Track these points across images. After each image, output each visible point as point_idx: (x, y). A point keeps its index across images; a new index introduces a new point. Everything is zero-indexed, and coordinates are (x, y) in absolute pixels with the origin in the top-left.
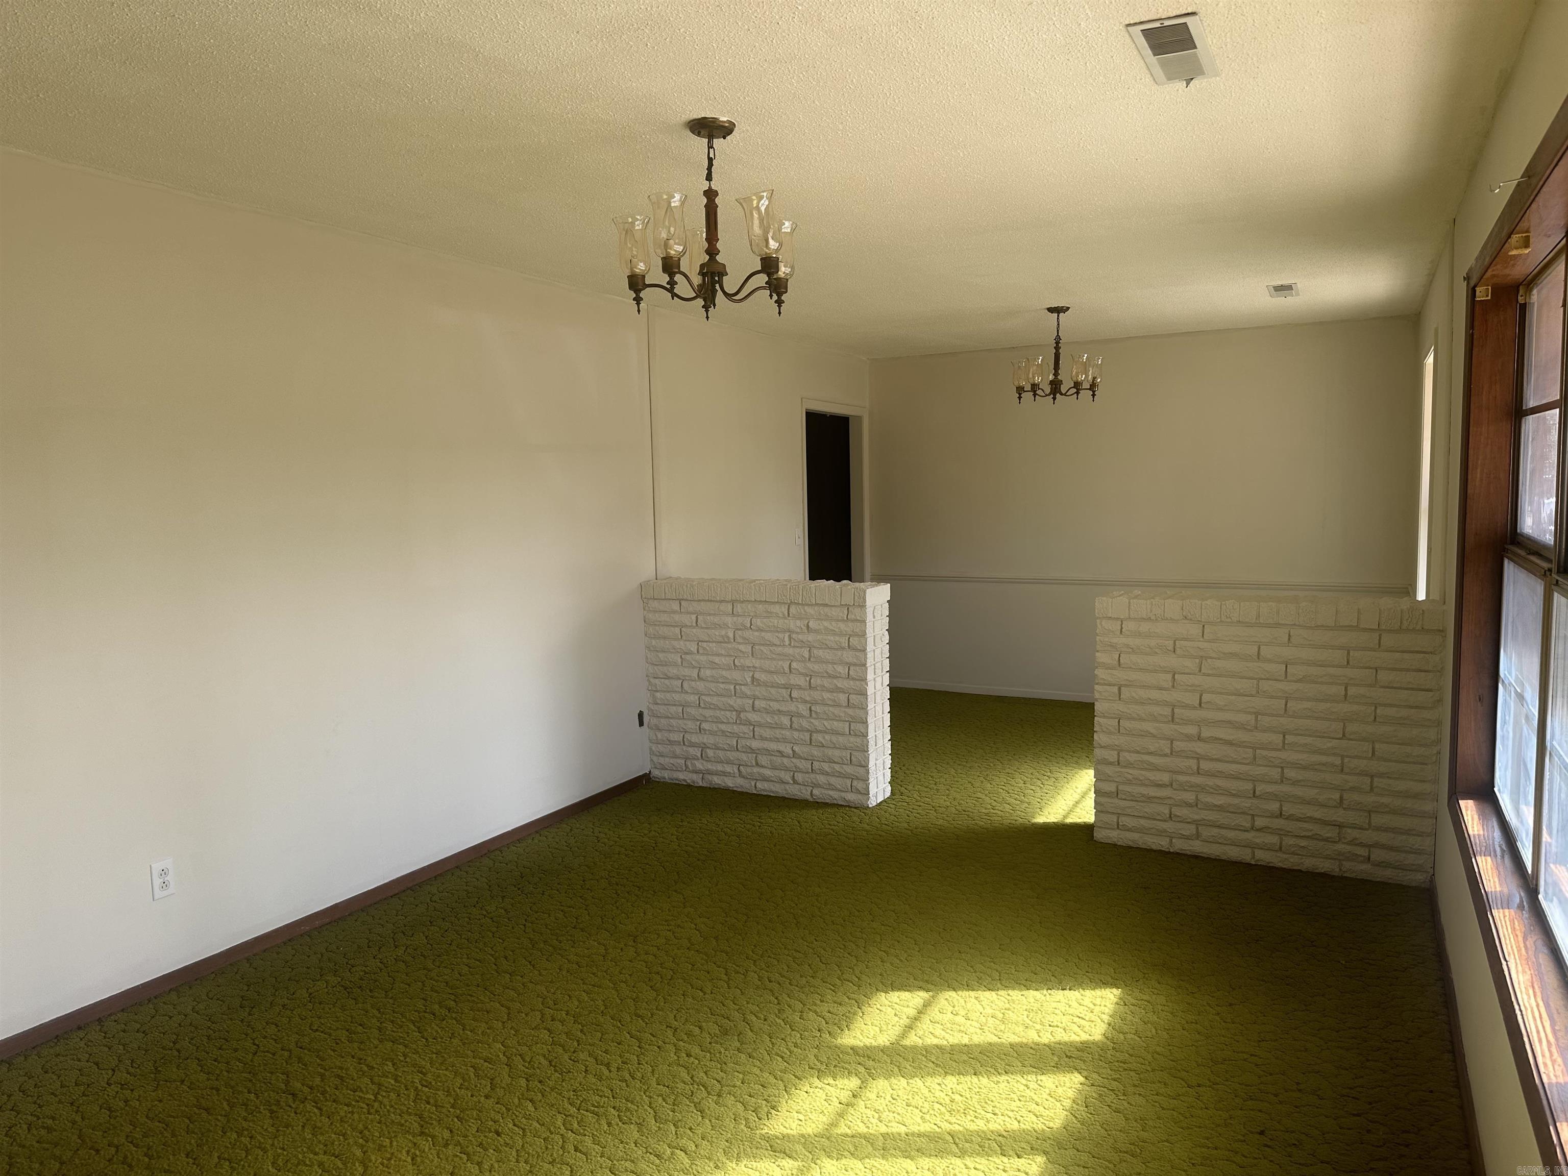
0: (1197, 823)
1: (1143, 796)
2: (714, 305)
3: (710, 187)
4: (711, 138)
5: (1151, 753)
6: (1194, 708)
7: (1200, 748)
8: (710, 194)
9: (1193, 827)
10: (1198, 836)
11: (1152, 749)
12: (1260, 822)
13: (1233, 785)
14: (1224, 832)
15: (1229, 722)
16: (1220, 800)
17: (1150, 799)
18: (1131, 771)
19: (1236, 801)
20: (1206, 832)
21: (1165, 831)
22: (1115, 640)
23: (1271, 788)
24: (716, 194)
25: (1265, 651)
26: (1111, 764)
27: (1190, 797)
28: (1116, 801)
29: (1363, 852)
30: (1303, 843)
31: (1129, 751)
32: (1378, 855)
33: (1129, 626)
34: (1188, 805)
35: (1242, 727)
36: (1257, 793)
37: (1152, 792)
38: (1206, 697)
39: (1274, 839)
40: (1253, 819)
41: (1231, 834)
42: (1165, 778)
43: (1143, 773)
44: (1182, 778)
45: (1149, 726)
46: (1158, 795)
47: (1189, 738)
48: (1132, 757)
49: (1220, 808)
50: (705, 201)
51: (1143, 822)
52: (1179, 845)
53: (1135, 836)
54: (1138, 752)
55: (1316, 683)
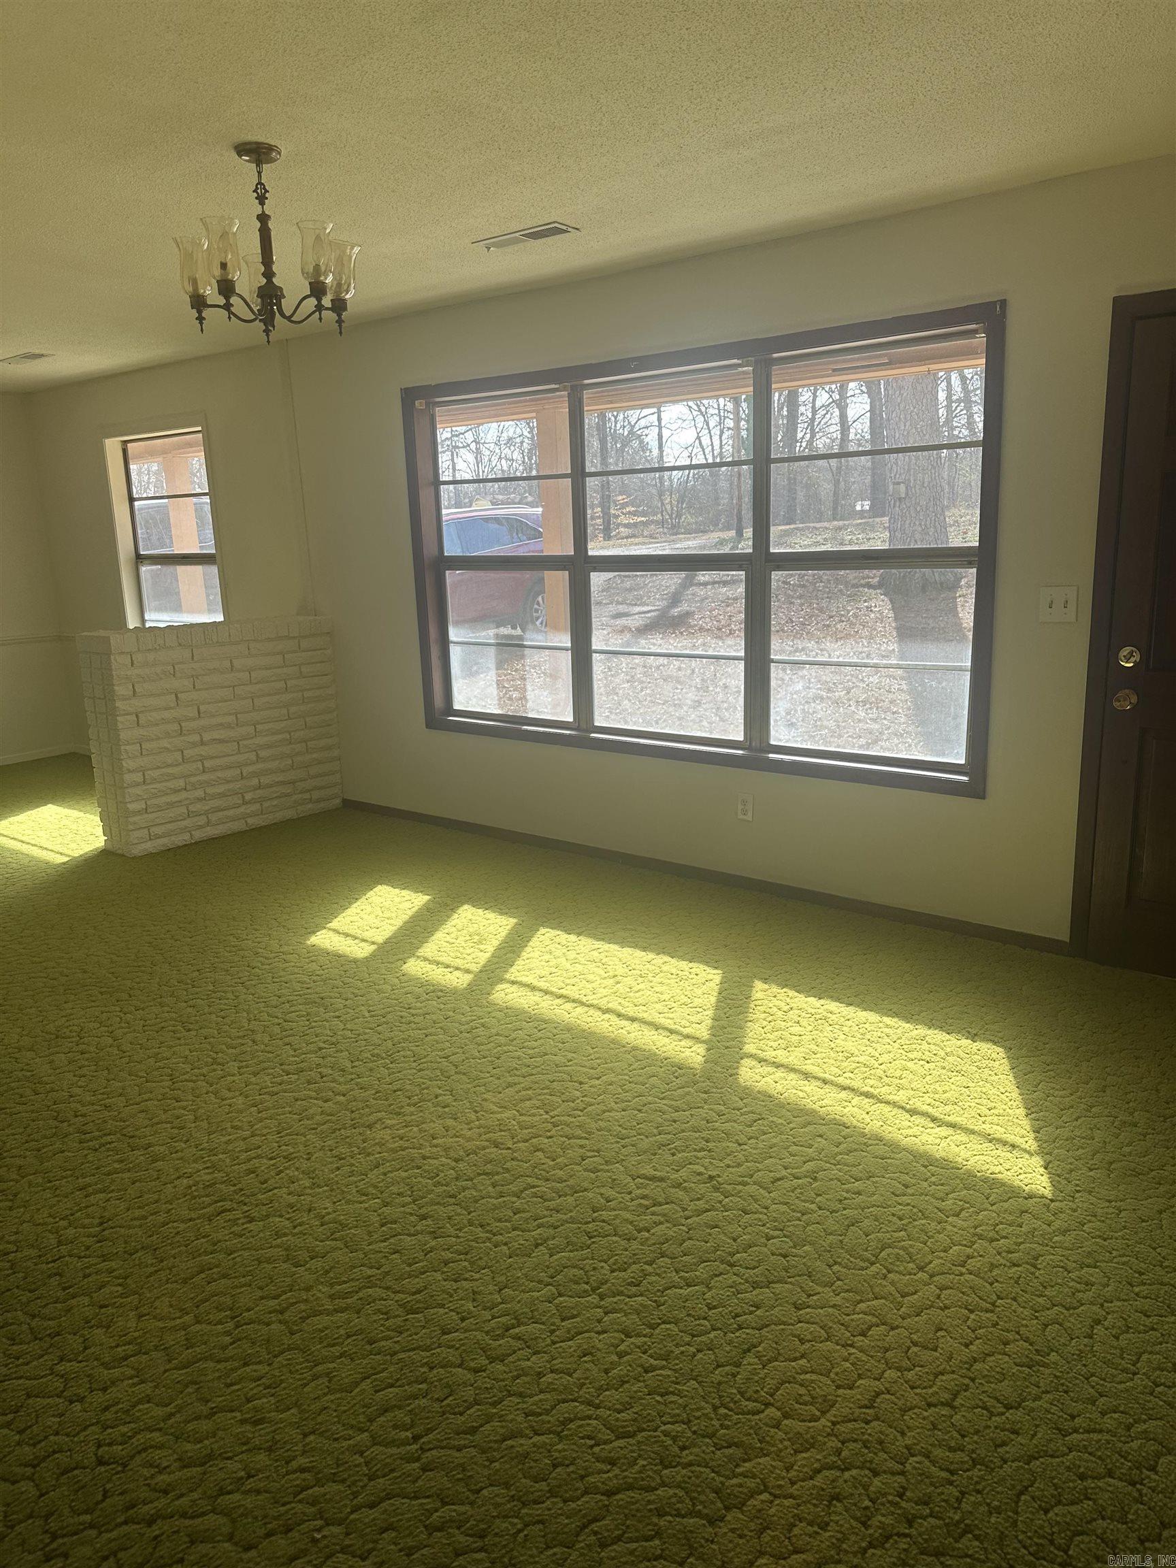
0: (206, 813)
1: (168, 803)
2: (274, 327)
3: (263, 211)
4: (259, 163)
5: (168, 766)
6: (194, 719)
7: (203, 751)
8: (263, 218)
9: (204, 817)
10: (208, 823)
11: (170, 762)
12: (248, 797)
13: (229, 774)
14: (226, 813)
15: (221, 724)
16: (221, 789)
17: (171, 805)
18: (154, 786)
19: (231, 786)
20: (214, 818)
21: (186, 827)
22: (129, 673)
23: (251, 769)
24: (268, 217)
25: (236, 663)
26: (138, 784)
27: (199, 793)
28: (146, 816)
29: (307, 796)
30: (275, 803)
31: (151, 769)
32: (316, 795)
33: (139, 658)
34: (199, 800)
35: (229, 726)
36: (245, 775)
37: (174, 798)
38: (202, 708)
39: (257, 806)
40: (243, 797)
41: (231, 813)
42: (181, 783)
43: (164, 784)
44: (193, 779)
45: (165, 743)
46: (177, 799)
47: (194, 745)
48: (155, 774)
49: (222, 795)
50: (259, 225)
51: (169, 826)
52: (198, 835)
53: (165, 841)
54: (158, 768)
55: (267, 682)
